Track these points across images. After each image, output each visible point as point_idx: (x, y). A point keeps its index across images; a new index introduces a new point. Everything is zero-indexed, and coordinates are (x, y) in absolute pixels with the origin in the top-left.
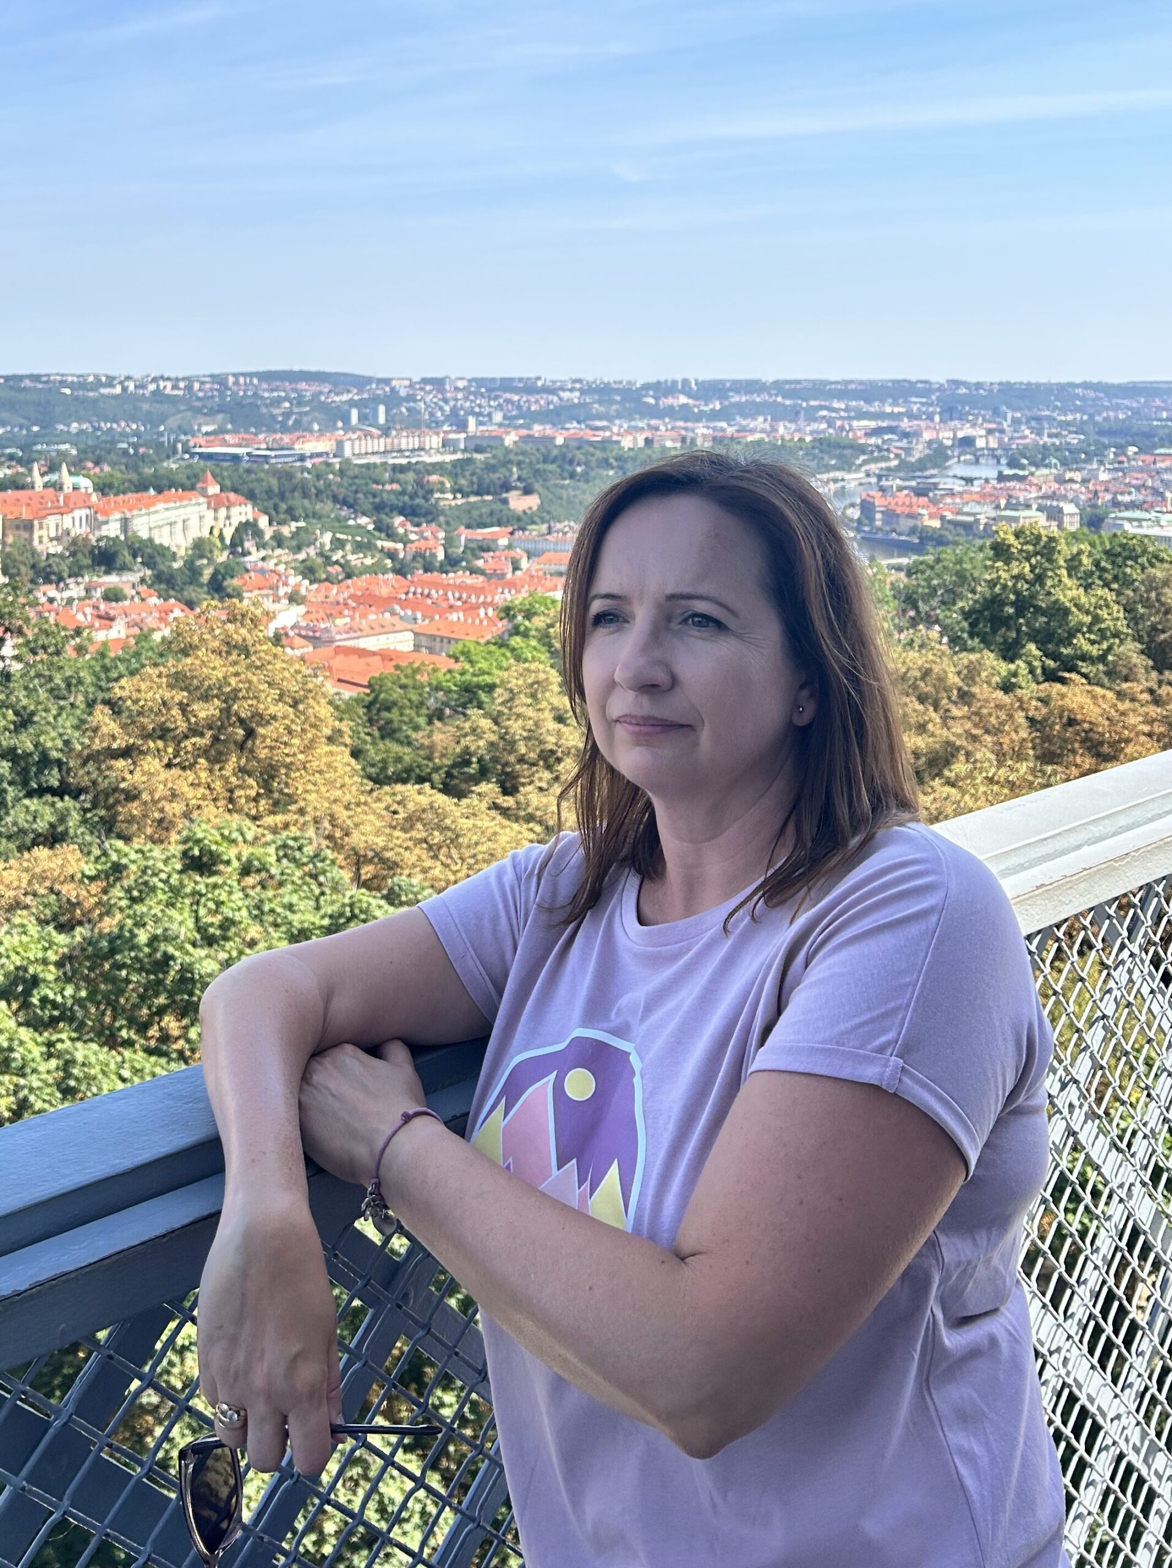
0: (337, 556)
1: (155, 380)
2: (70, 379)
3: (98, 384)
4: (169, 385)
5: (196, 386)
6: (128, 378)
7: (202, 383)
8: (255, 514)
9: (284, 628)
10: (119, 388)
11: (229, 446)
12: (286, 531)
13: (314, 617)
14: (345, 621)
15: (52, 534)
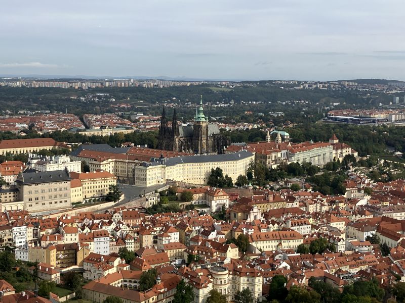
0: (386, 169)
1: (316, 83)
2: (284, 83)
3: (294, 85)
4: (321, 85)
5: (332, 86)
6: (306, 82)
7: (335, 84)
8: (352, 152)
9: (362, 206)
10: (302, 87)
11: (344, 115)
12: (365, 158)
13: (374, 201)
14: (387, 204)
15: (273, 159)
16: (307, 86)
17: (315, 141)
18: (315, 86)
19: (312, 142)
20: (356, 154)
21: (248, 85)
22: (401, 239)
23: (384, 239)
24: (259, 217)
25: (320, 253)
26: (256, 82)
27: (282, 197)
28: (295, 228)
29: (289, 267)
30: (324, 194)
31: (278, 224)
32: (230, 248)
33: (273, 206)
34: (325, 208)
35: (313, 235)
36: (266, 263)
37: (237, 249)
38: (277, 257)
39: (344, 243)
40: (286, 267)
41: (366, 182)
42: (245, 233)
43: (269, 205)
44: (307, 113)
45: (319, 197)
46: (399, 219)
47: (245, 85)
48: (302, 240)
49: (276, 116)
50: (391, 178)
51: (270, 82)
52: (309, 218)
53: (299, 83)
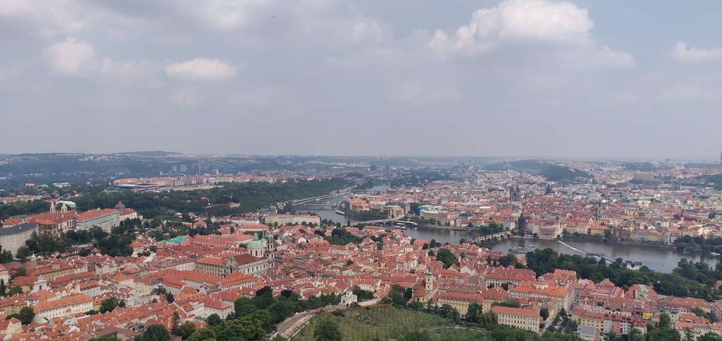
0: (168, 228)
8: (138, 215)
9: (148, 263)
10: (87, 159)
11: (129, 183)
12: (149, 221)
13: (159, 257)
14: (171, 258)
15: (59, 228)
16: (92, 158)
17: (102, 208)
18: (100, 158)
19: (99, 209)
20: (141, 217)
21: (28, 157)
22: (184, 286)
23: (169, 289)
24: (45, 287)
25: (110, 311)
26: (37, 155)
27: (70, 264)
28: (85, 292)
29: (78, 330)
30: (113, 256)
31: (66, 290)
32: (11, 323)
33: (60, 273)
34: (115, 269)
35: (103, 295)
36: (54, 330)
37: (20, 323)
38: (66, 323)
39: (133, 298)
40: (76, 330)
41: (152, 241)
42: (28, 305)
43: (56, 273)
44: (93, 183)
45: (108, 259)
46: (181, 269)
47: (25, 157)
48: (92, 303)
49: (61, 187)
50: (173, 236)
51: (54, 155)
52: (98, 280)
53: (84, 156)
